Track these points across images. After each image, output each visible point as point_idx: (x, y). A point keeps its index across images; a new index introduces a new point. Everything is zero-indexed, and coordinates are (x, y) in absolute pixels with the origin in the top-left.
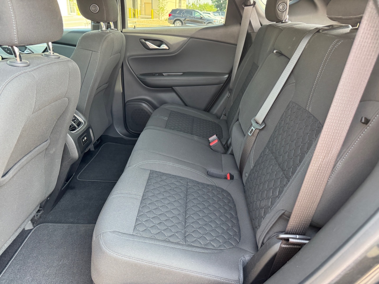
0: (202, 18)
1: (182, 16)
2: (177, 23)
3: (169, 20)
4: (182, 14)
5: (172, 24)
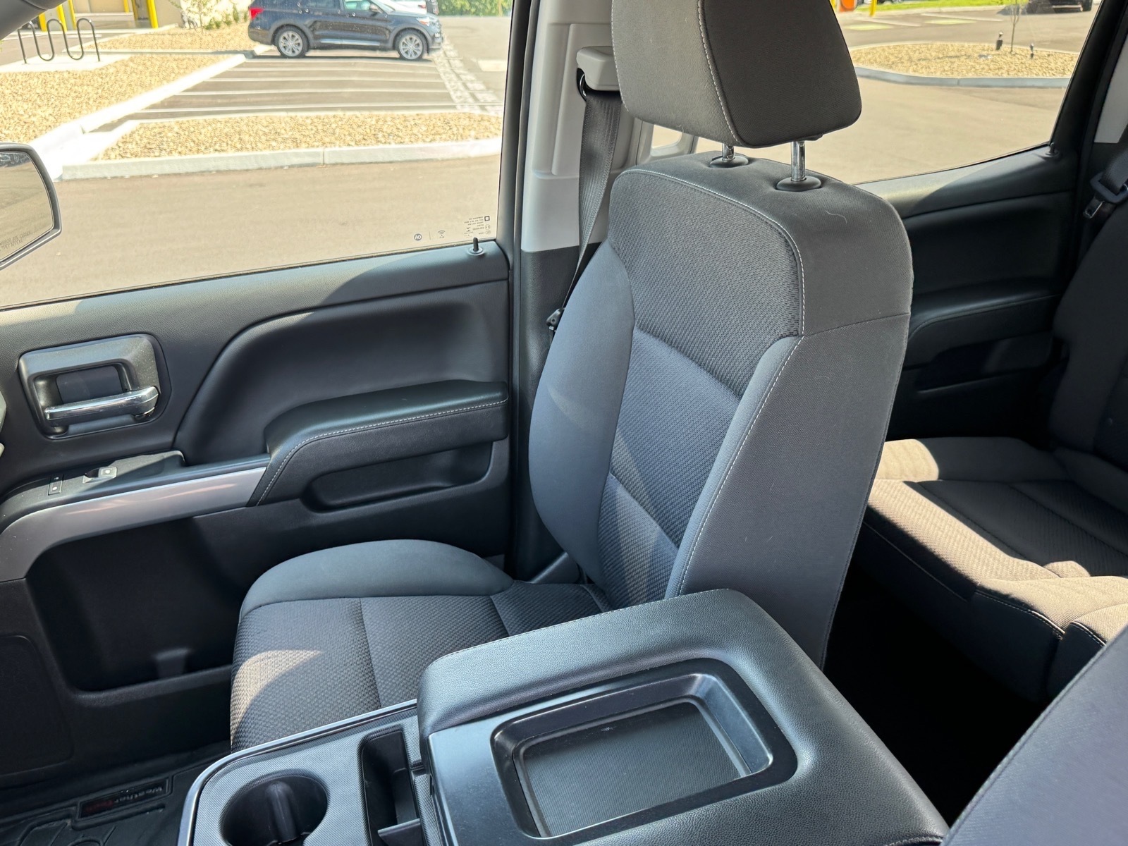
0: (375, 14)
1: (303, 12)
2: (285, 38)
3: (252, 30)
4: (299, 5)
5: (267, 44)
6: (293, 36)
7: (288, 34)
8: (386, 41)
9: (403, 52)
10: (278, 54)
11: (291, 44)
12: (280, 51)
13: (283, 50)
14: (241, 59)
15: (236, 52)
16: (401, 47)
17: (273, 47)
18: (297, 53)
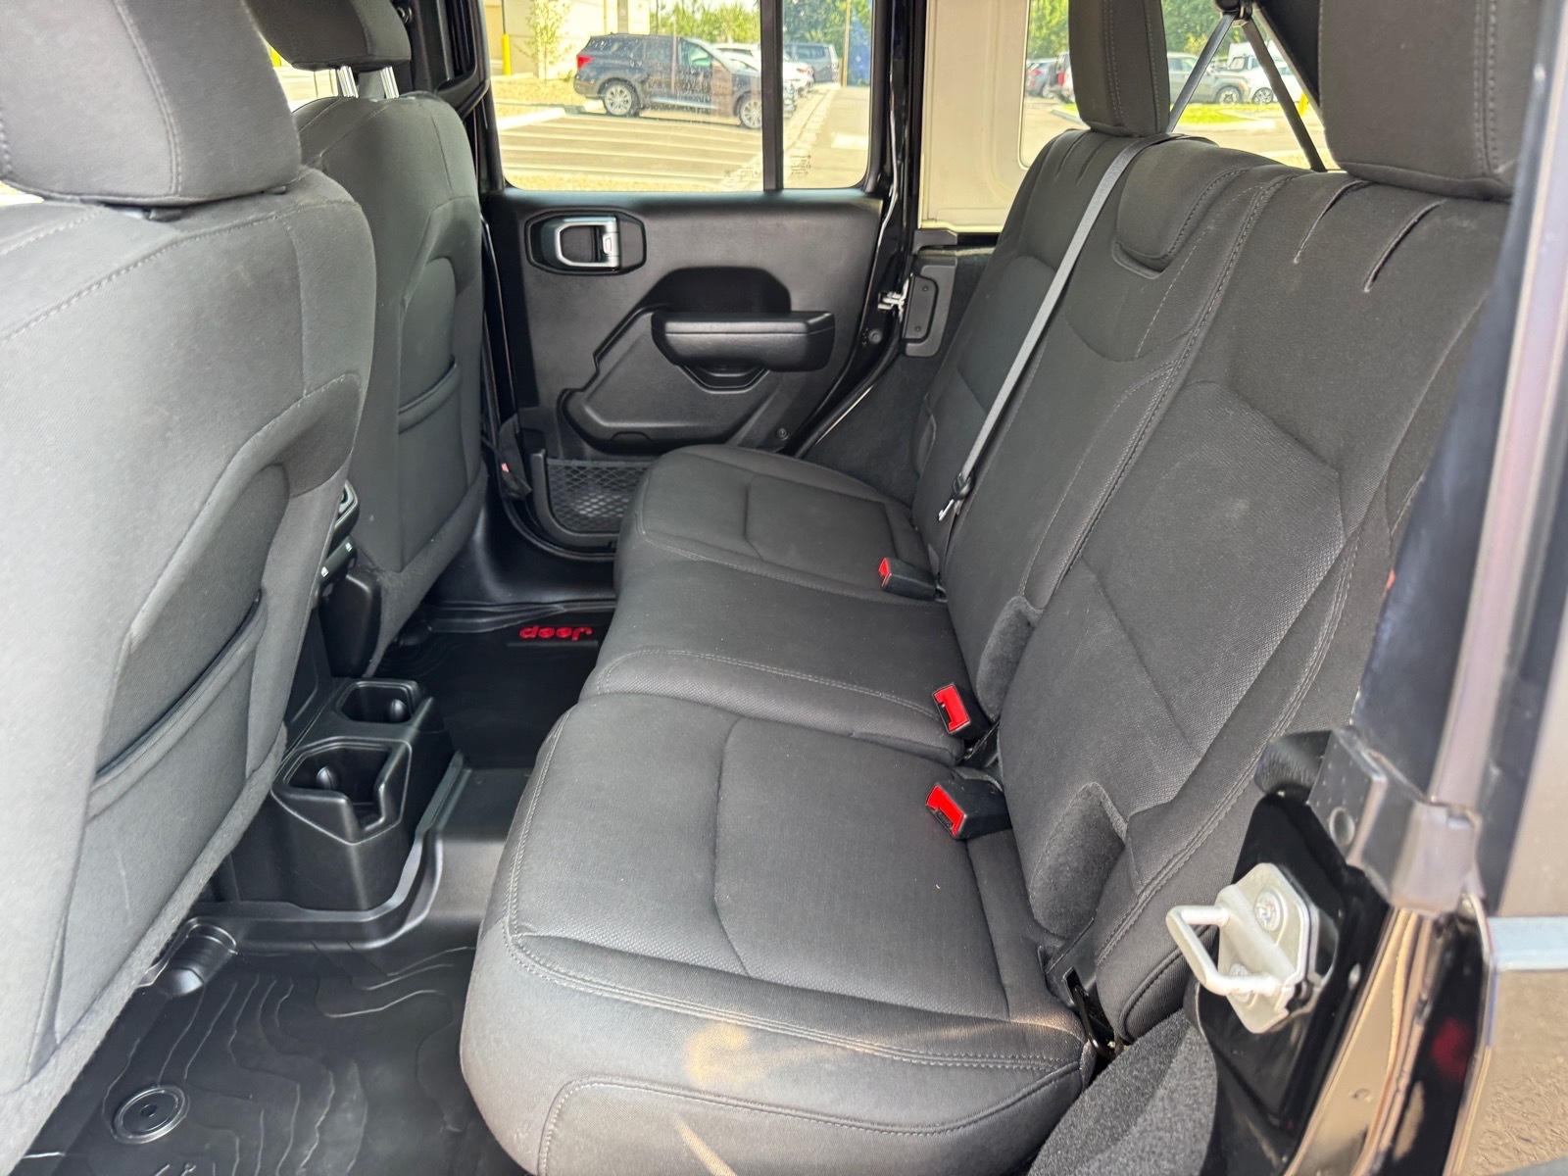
0: (716, 71)
1: (635, 64)
3: (577, 81)
4: (632, 56)
5: (593, 98)
6: (621, 92)
7: (616, 88)
8: (725, 105)
9: (744, 118)
10: (604, 111)
11: (618, 100)
12: (605, 107)
13: (609, 106)
14: (560, 113)
15: (552, 105)
16: (744, 113)
17: (600, 103)
18: (624, 111)
